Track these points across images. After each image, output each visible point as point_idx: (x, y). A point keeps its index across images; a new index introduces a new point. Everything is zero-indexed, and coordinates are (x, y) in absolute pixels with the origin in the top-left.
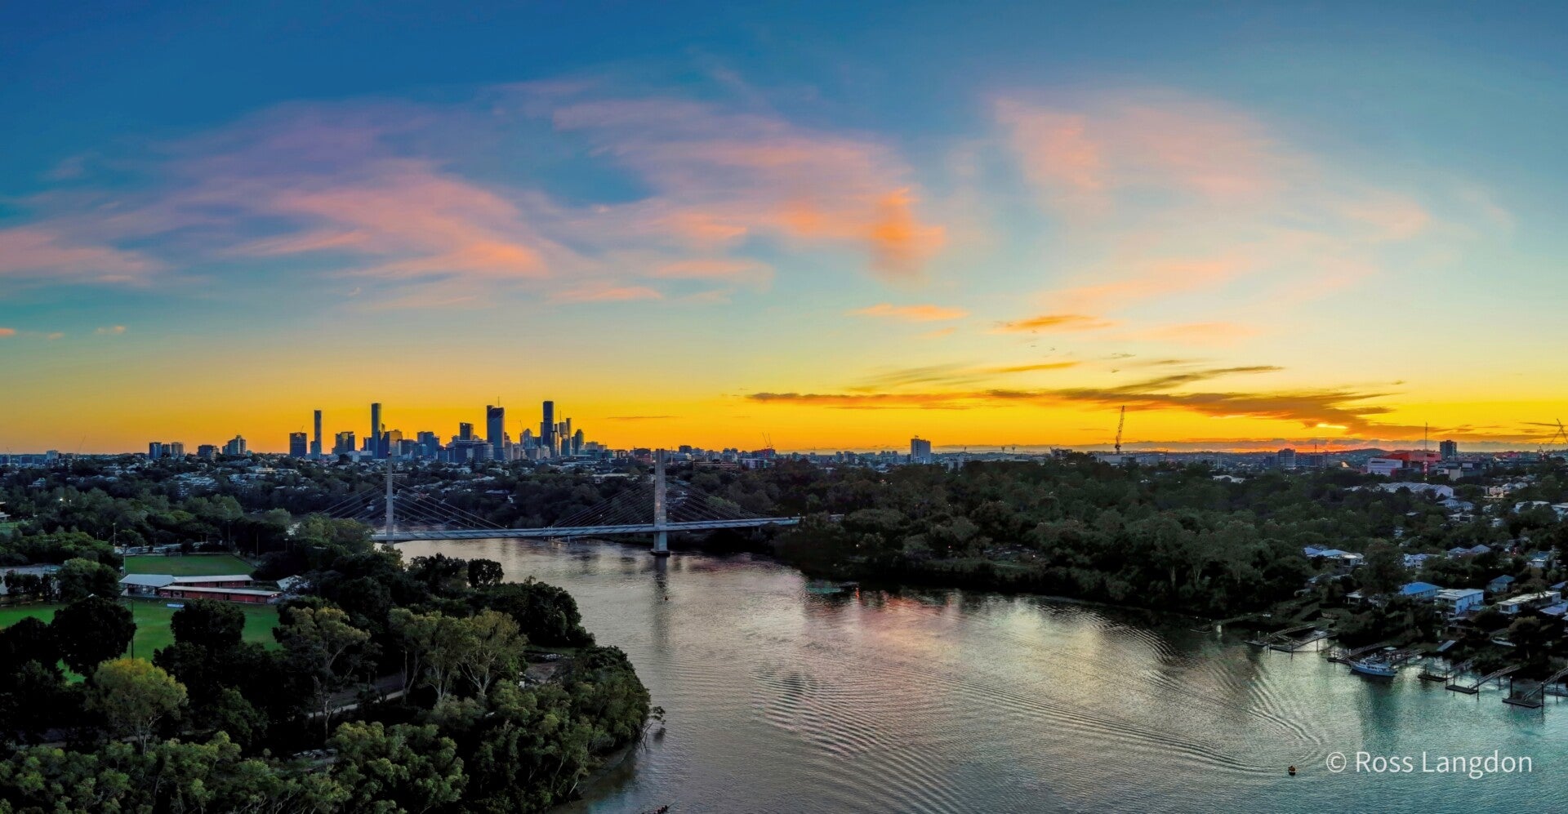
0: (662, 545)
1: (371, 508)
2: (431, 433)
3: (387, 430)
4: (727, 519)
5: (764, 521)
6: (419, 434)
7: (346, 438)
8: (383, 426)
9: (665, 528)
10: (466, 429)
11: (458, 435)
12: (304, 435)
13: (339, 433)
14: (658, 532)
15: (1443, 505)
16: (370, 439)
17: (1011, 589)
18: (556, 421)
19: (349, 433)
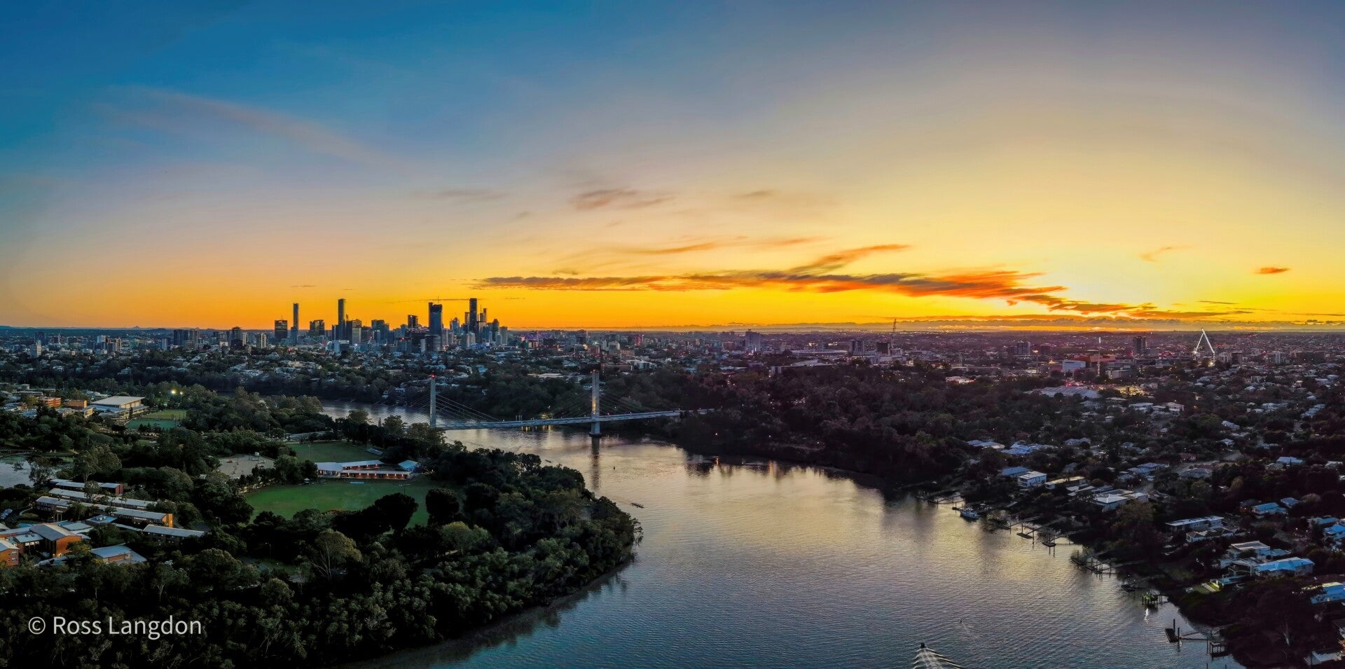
0: (597, 430)
1: (385, 396)
2: (382, 321)
3: (350, 319)
4: (635, 412)
5: (659, 414)
6: (373, 322)
7: (317, 324)
8: (347, 316)
9: (598, 420)
10: (413, 320)
11: (407, 324)
12: (285, 322)
13: (312, 321)
14: (594, 423)
15: (1083, 405)
16: (337, 326)
17: (805, 462)
18: (479, 312)
19: (321, 321)
